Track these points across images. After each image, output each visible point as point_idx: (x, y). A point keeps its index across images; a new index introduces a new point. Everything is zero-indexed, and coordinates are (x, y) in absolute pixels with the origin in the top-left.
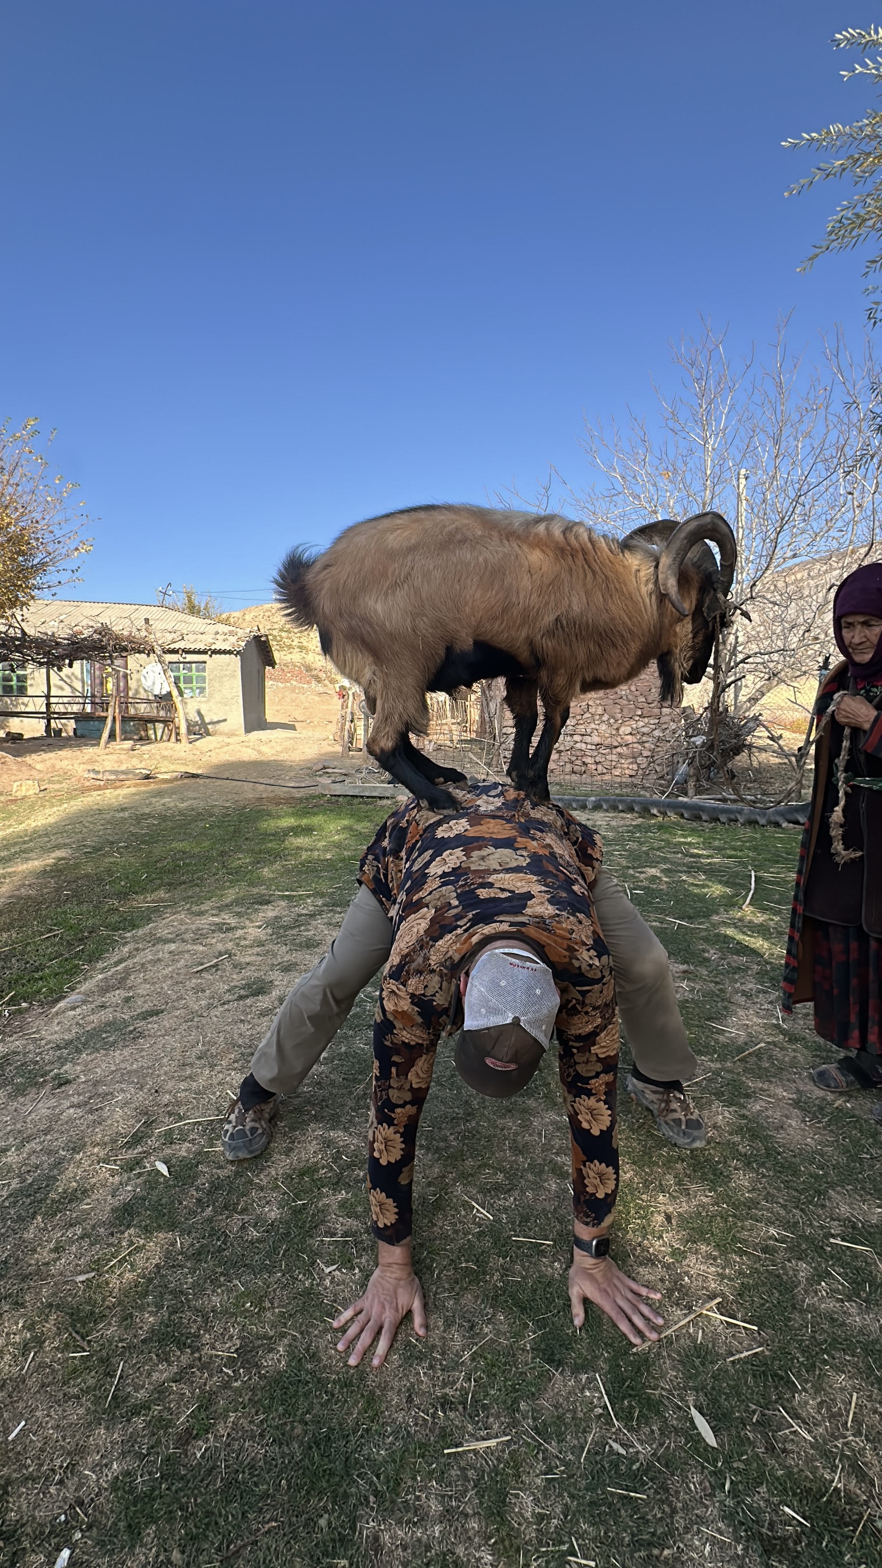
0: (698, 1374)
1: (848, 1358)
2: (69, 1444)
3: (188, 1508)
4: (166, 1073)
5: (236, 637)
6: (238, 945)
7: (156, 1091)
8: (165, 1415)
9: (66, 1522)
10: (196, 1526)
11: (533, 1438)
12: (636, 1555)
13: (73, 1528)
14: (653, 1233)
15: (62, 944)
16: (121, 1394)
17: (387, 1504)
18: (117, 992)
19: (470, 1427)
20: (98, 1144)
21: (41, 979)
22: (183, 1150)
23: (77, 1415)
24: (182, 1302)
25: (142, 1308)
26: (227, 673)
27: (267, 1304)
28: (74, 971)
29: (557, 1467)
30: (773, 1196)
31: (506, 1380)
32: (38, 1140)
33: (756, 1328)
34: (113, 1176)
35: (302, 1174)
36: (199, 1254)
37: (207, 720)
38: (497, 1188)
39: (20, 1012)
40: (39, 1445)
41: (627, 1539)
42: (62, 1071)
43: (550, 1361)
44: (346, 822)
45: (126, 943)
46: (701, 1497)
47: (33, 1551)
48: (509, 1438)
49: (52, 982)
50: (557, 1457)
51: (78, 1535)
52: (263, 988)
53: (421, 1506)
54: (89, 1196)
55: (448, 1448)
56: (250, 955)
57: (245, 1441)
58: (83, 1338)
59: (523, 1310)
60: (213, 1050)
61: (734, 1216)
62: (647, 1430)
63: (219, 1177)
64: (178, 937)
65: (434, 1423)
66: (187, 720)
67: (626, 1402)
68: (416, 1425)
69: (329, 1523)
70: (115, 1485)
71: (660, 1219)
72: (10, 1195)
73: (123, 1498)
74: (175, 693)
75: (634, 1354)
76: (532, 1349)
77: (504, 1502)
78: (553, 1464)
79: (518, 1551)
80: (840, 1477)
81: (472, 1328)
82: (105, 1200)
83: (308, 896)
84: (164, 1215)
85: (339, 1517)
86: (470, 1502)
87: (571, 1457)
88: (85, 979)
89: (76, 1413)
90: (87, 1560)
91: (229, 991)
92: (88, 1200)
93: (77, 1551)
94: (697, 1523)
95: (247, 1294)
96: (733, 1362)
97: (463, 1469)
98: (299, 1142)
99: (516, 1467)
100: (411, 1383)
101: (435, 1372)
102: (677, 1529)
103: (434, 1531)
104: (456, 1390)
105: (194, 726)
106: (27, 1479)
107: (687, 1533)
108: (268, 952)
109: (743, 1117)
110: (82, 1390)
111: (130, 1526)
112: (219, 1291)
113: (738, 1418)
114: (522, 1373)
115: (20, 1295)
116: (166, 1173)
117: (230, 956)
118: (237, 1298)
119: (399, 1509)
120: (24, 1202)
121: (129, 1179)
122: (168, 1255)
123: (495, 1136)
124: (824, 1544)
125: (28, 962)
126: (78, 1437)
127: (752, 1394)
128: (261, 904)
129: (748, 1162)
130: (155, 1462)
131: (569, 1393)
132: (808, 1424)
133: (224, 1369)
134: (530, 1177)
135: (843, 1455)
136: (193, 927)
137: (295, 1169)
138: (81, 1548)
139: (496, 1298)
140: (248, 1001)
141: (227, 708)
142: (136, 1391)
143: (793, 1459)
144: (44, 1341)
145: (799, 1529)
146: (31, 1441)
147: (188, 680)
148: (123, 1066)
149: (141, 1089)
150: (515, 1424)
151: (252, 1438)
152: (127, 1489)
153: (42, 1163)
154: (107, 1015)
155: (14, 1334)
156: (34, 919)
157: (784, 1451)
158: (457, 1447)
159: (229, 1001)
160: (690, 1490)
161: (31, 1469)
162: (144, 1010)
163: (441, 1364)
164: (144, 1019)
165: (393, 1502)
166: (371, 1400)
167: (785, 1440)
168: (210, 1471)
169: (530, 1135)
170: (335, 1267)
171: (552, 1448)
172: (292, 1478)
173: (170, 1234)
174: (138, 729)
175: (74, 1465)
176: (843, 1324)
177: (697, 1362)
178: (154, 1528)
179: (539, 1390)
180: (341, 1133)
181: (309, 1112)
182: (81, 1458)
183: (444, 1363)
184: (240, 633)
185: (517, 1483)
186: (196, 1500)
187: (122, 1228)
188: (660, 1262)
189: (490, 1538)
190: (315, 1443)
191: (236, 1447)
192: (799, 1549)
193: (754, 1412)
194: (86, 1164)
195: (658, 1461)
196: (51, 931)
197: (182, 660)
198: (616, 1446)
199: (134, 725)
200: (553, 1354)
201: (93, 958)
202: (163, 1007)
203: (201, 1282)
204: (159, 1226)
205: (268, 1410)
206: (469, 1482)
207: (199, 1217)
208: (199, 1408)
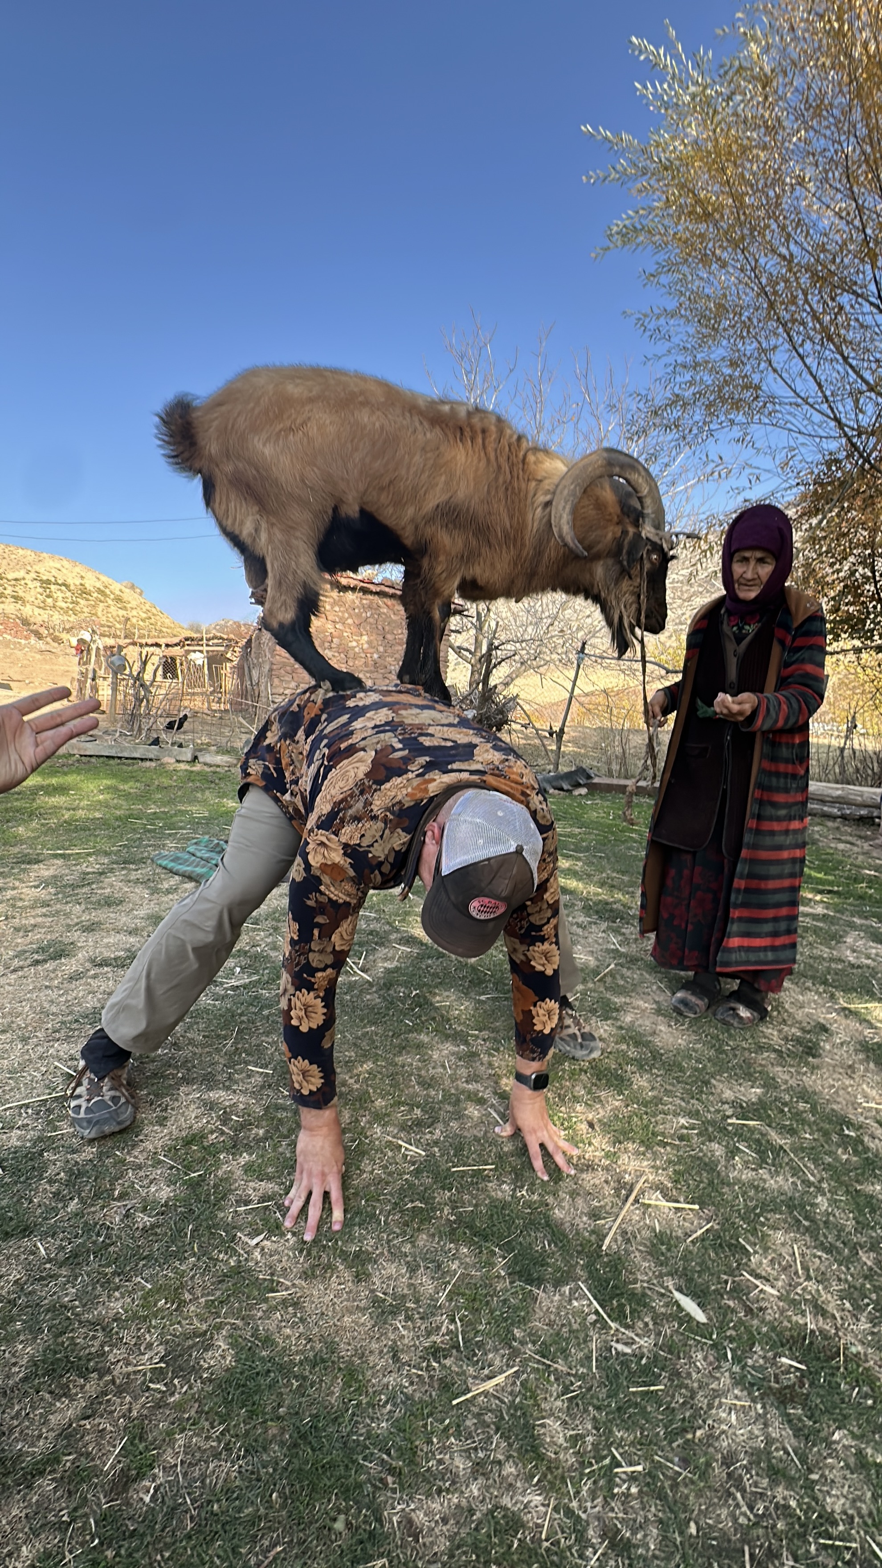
0: (668, 1259)
1: (778, 1216)
11: (539, 1362)
12: (675, 1445)
14: (582, 1142)
17: (409, 1479)
19: (471, 1370)
24: (68, 1318)
29: (572, 1384)
30: (671, 1091)
31: (491, 1311)
33: (699, 1207)
35: (188, 1142)
36: (76, 1256)
38: (419, 1123)
41: (662, 1433)
43: (530, 1281)
44: (109, 782)
46: (710, 1372)
48: (515, 1368)
50: (569, 1374)
52: (63, 951)
53: (446, 1469)
55: (456, 1398)
56: (34, 917)
57: (207, 1462)
59: (486, 1238)
60: (19, 1021)
61: (646, 1113)
62: (640, 1324)
63: (77, 1163)
65: (431, 1377)
67: (614, 1302)
68: (412, 1383)
71: (584, 1127)
76: (507, 1274)
77: (532, 1436)
78: (568, 1383)
79: (563, 1480)
80: (810, 1320)
81: (439, 1268)
83: (89, 854)
85: (358, 1513)
86: (498, 1446)
87: (581, 1369)
91: (16, 956)
94: (717, 1397)
95: (158, 1290)
96: (692, 1242)
98: (172, 1109)
99: (534, 1396)
100: (391, 1340)
101: (414, 1323)
102: (701, 1408)
104: (444, 1335)
107: (711, 1409)
108: (57, 912)
109: (621, 1028)
112: (117, 1294)
113: (714, 1291)
114: (505, 1300)
117: (7, 919)
118: (144, 1298)
119: (424, 1481)
124: (822, 1380)
127: (718, 1266)
128: (29, 863)
129: (641, 1065)
130: (86, 1527)
131: (558, 1308)
132: (770, 1281)
133: (152, 1386)
134: (449, 1108)
135: (805, 1300)
137: (176, 1139)
139: (453, 1231)
140: (50, 965)
143: (770, 1314)
145: (798, 1374)
150: (515, 1353)
151: (217, 1456)
157: (761, 1309)
158: (464, 1394)
160: (699, 1368)
163: (419, 1313)
165: (415, 1475)
166: (351, 1372)
167: (757, 1300)
168: (170, 1516)
169: (434, 1068)
170: (262, 1236)
171: (561, 1366)
172: (284, 1488)
176: (764, 1189)
177: (663, 1249)
179: (528, 1312)
180: (222, 1093)
181: (174, 1076)
183: (421, 1310)
185: (539, 1412)
189: (532, 1479)
190: (300, 1438)
191: (198, 1474)
192: (805, 1391)
193: (726, 1282)
195: (661, 1349)
198: (620, 1347)
200: (530, 1274)
203: (88, 1289)
205: (226, 1418)
206: (488, 1426)
207: (62, 1213)
208: (131, 1441)
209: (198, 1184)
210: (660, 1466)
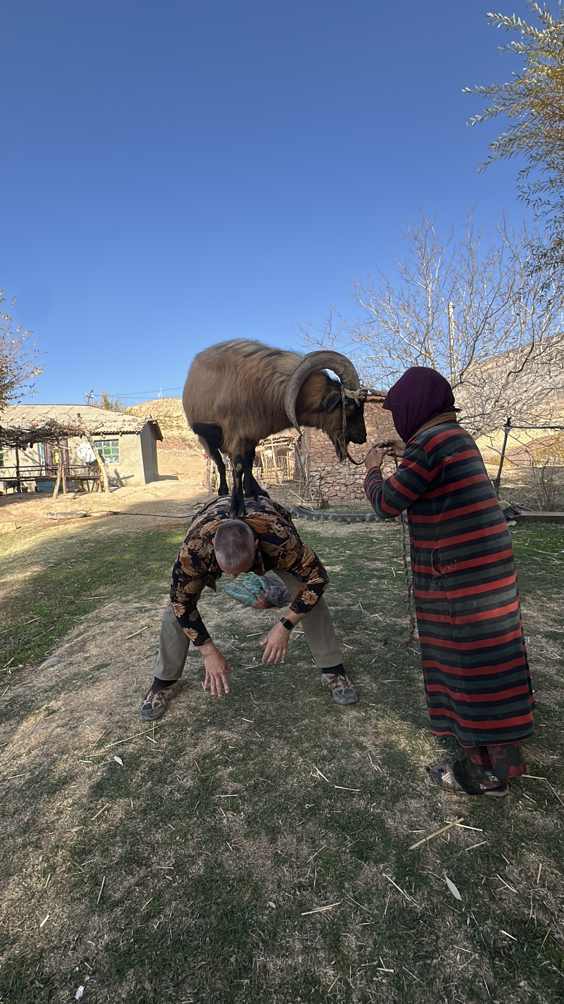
0: (449, 859)
1: (536, 844)
2: (77, 926)
3: (152, 957)
4: (115, 702)
5: (137, 423)
6: (153, 620)
7: (110, 714)
8: (133, 905)
9: (80, 971)
10: (158, 968)
11: (354, 903)
12: (417, 964)
13: (84, 974)
14: (418, 779)
15: (41, 626)
16: (105, 895)
17: (270, 947)
18: (79, 654)
19: (316, 899)
20: (77, 749)
21: (30, 649)
22: (130, 748)
23: (80, 909)
24: (138, 839)
25: (113, 845)
26: (132, 446)
27: (189, 837)
28: (51, 643)
29: (369, 918)
31: (336, 870)
32: (39, 748)
33: (481, 830)
34: (88, 767)
35: (205, 758)
36: (146, 810)
37: (121, 476)
38: (324, 758)
39: (18, 670)
40: (59, 928)
41: (411, 956)
42: (50, 705)
43: (361, 858)
45: (81, 623)
46: (453, 929)
47: (61, 988)
48: (339, 903)
49: (37, 650)
50: (368, 913)
51: (87, 978)
53: (290, 946)
54: (75, 781)
55: (304, 912)
57: (182, 917)
58: (80, 864)
59: (343, 830)
63: (154, 763)
64: (115, 617)
65: (295, 899)
66: (108, 477)
67: (407, 878)
68: (284, 900)
69: (237, 961)
70: (107, 948)
71: (422, 770)
72: (26, 783)
73: (112, 955)
74: (100, 461)
75: (411, 850)
76: (350, 852)
77: (338, 940)
78: (366, 917)
79: (348, 968)
80: (533, 912)
81: (314, 842)
82: (85, 782)
84: (122, 788)
85: (242, 956)
86: (319, 942)
87: (376, 912)
88: (58, 648)
89: (80, 908)
90: (94, 992)
91: (149, 649)
92: (74, 783)
93: (88, 987)
94: (452, 944)
95: (177, 831)
96: (469, 851)
97: (312, 923)
98: (201, 739)
99: (344, 920)
100: (279, 876)
101: (293, 869)
102: (440, 948)
103: (298, 960)
104: (307, 878)
105: (113, 481)
106: (53, 948)
107: (446, 950)
110: (82, 895)
111: (118, 970)
112: (160, 831)
113: (473, 883)
114: (344, 866)
115: (39, 842)
116: (121, 763)
117: (148, 628)
118: (171, 834)
119: (277, 949)
120: (34, 787)
121: (99, 768)
122: (127, 812)
123: (320, 728)
124: (525, 949)
125: (20, 639)
126: (82, 922)
127: (481, 868)
130: (130, 933)
131: (374, 875)
132: (514, 883)
133: (167, 877)
134: (343, 751)
135: (534, 899)
136: (124, 610)
137: (200, 756)
138: (90, 985)
139: (327, 823)
141: (134, 468)
142: (115, 893)
143: (506, 903)
144: (56, 868)
145: (510, 942)
146: (54, 926)
147: (107, 452)
148: (87, 699)
149: (101, 713)
150: (342, 895)
151: (187, 915)
152: (114, 950)
153: (43, 762)
154: (73, 669)
155: (37, 865)
156: (22, 611)
157: (501, 899)
158: (309, 911)
159: (150, 656)
160: (447, 925)
161: (55, 943)
162: (97, 664)
163: (296, 864)
164: (98, 670)
165: (273, 945)
166: (256, 888)
167: (501, 893)
168: (163, 936)
169: (342, 726)
171: (365, 908)
172: (212, 936)
173: (127, 800)
174: (77, 484)
175: (81, 938)
176: (533, 825)
177: (448, 852)
178: (132, 970)
179: (356, 875)
180: (226, 732)
182: (85, 934)
183: (298, 863)
184: (139, 420)
185: (346, 929)
186: (156, 953)
187: (97, 798)
188: (423, 795)
189: (331, 962)
190: (225, 915)
191: (177, 921)
192: (511, 953)
193: (482, 878)
194: (70, 761)
196: (32, 618)
197: (103, 439)
199: (74, 482)
200: (362, 854)
201: (62, 634)
202: (109, 662)
203: (148, 826)
204: (120, 795)
205: (195, 898)
206: (317, 930)
207: (143, 788)
208: (153, 900)
209: (205, 781)
210: (404, 973)
